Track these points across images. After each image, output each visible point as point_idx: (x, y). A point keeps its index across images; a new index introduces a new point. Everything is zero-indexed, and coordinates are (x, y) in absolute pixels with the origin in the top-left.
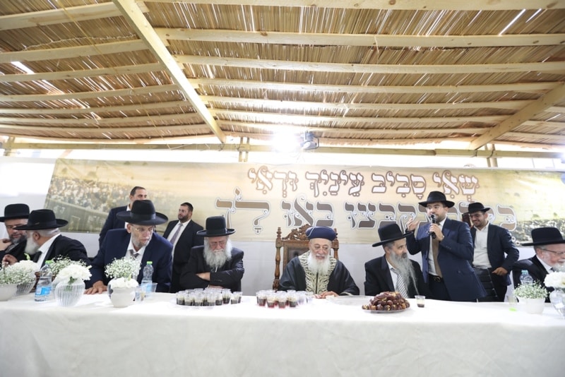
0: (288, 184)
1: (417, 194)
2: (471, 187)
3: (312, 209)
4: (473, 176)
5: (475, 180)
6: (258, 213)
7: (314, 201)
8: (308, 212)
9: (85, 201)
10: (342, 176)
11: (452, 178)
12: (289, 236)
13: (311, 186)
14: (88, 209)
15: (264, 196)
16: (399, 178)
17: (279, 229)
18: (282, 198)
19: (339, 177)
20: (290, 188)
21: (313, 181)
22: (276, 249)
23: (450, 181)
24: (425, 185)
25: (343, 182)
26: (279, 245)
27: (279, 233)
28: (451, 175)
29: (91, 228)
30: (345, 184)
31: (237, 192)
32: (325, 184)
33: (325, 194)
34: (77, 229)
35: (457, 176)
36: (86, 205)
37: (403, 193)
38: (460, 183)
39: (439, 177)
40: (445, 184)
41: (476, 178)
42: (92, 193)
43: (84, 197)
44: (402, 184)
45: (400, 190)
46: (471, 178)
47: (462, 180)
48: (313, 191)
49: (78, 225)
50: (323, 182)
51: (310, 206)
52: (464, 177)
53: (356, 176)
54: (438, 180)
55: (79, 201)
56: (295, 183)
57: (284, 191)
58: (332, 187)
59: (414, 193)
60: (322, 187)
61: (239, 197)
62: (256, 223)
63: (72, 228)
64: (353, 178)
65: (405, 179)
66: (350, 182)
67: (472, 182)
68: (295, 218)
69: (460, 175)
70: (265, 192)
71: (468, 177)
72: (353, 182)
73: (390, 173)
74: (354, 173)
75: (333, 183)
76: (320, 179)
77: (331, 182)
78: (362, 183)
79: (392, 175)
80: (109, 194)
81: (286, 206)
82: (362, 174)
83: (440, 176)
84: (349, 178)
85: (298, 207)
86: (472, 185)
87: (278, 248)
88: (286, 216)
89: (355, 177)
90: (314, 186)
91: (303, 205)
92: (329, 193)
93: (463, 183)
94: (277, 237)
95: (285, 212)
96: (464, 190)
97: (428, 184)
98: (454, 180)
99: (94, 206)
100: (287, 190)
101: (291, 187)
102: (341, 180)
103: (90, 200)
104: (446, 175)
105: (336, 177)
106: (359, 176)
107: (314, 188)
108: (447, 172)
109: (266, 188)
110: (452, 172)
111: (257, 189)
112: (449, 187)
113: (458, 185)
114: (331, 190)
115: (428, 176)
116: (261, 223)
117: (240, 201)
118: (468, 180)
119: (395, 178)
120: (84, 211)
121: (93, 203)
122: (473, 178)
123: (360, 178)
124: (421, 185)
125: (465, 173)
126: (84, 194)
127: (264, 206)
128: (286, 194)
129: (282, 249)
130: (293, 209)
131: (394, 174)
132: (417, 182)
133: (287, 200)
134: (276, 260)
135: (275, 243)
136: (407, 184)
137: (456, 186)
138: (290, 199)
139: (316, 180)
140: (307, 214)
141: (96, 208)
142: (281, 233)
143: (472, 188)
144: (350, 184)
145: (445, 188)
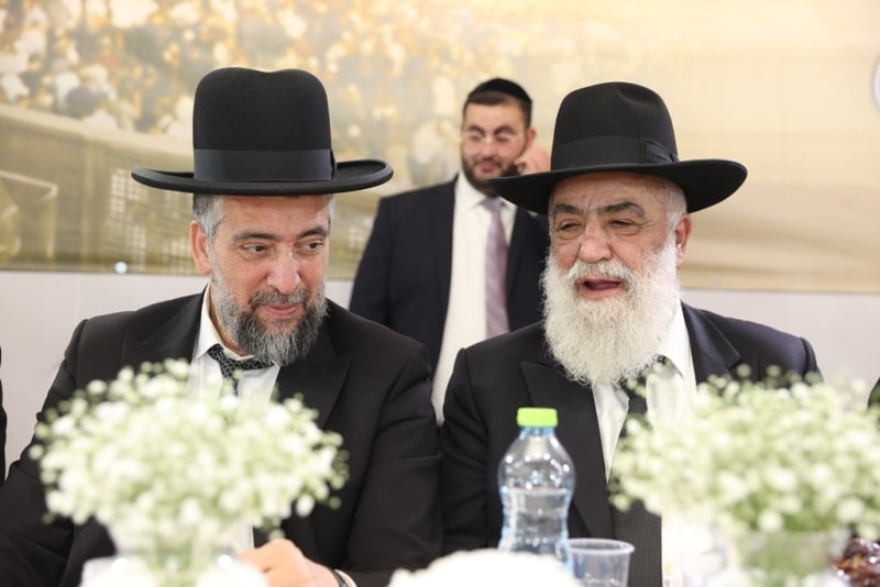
9: (66, 82)
14: (97, 126)
29: (139, 240)
34: (50, 249)
36: (80, 104)
42: (108, 29)
43: (51, 56)
49: (50, 226)
55: (29, 79)
63: (16, 247)
80: (219, 34)
99: (131, 110)
103: (98, 73)
120: (79, 142)
121: (124, 93)
126: (51, 37)
141: (145, 123)
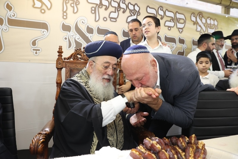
0: (68, 5)
1: (179, 28)
2: (213, 27)
3: (93, 34)
4: (215, 19)
5: (216, 23)
6: (35, 33)
7: (94, 26)
8: (89, 35)
10: (121, 4)
11: (203, 18)
12: (72, 55)
13: (92, 10)
15: (42, 14)
16: (168, 14)
17: (60, 48)
18: (63, 20)
19: (119, 4)
20: (70, 9)
21: (95, 6)
22: (56, 70)
23: (201, 20)
24: (185, 22)
25: (122, 10)
26: (60, 66)
27: (60, 52)
28: (203, 17)
30: (124, 12)
31: (9, 7)
32: (106, 9)
33: (105, 19)
35: (206, 18)
37: (169, 27)
38: (207, 23)
39: (194, 16)
40: (198, 23)
41: (217, 21)
44: (169, 19)
45: (168, 24)
46: (214, 21)
47: (208, 21)
48: (94, 15)
50: (104, 7)
51: (90, 30)
52: (210, 20)
53: (134, 6)
54: (193, 19)
56: (76, 5)
57: (65, 12)
58: (112, 13)
59: (177, 28)
60: (103, 13)
61: (11, 13)
62: (34, 43)
64: (131, 7)
65: (172, 15)
66: (128, 11)
67: (214, 24)
68: (75, 41)
69: (208, 18)
70: (43, 11)
71: (213, 20)
72: (131, 11)
73: (161, 7)
74: (132, 3)
75: (113, 9)
76: (101, 4)
77: (111, 9)
78: (139, 13)
79: (162, 10)
81: (66, 28)
82: (139, 5)
83: (196, 16)
84: (127, 7)
85: (78, 30)
86: (214, 26)
87: (59, 69)
88: (66, 39)
89: (132, 6)
90: (95, 10)
91: (84, 29)
92: (109, 19)
93: (209, 24)
94: (57, 57)
95: (66, 34)
96: (209, 29)
97: (187, 21)
98: (204, 21)
100: (68, 12)
101: (72, 9)
102: (120, 8)
104: (199, 15)
105: (116, 5)
106: (136, 6)
107: (95, 13)
108: (201, 14)
109: (44, 7)
110: (204, 15)
111: (33, 6)
112: (200, 26)
113: (206, 25)
114: (110, 17)
115: (188, 15)
116: (39, 45)
117: (13, 18)
118: (212, 22)
119: (165, 13)
122: (215, 21)
123: (137, 8)
124: (182, 21)
125: (211, 16)
127: (43, 26)
128: (66, 16)
129: (64, 70)
130: (73, 32)
131: (164, 10)
132: (180, 19)
133: (67, 22)
134: (57, 83)
135: (56, 64)
136: (172, 20)
137: (204, 25)
138: (71, 21)
139: (97, 4)
140: (88, 37)
142: (62, 52)
143: (213, 29)
144: (128, 13)
145: (198, 27)
